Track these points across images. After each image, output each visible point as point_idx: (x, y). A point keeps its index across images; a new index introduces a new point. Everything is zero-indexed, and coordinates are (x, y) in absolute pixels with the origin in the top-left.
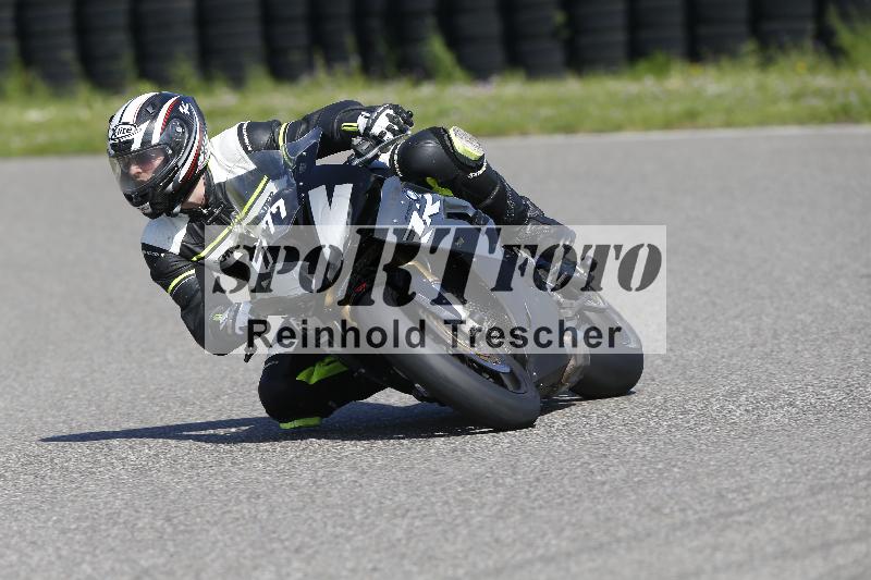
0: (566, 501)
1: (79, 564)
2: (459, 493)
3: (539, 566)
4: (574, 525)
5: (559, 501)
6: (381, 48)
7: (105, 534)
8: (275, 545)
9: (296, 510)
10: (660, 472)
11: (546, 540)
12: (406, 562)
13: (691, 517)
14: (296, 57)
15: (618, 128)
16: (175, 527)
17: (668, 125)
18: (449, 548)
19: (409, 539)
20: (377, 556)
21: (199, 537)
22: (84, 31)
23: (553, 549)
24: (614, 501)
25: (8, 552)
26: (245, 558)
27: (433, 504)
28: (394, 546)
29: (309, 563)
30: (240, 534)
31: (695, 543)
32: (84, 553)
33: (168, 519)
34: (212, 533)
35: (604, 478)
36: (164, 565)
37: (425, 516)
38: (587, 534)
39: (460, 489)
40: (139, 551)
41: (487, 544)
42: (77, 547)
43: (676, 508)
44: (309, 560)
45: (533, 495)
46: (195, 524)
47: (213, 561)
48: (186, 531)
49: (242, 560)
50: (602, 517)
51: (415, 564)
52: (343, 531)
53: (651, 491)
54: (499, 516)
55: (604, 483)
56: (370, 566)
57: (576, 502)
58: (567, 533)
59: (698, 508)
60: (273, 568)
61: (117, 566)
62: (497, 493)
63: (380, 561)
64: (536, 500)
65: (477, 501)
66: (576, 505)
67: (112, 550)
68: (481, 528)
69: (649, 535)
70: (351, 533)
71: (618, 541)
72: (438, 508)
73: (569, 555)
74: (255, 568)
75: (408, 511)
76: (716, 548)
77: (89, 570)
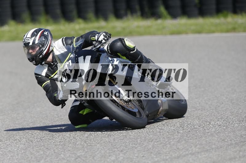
0: (198, 138)
1: (60, 154)
2: (167, 135)
3: (190, 156)
4: (200, 144)
5: (195, 137)
6: (146, 9)
7: (67, 146)
8: (115, 150)
9: (122, 139)
10: (225, 129)
11: (192, 148)
12: (152, 154)
13: (233, 142)
14: (122, 12)
15: (213, 32)
16: (87, 144)
17: (228, 31)
18: (164, 151)
19: (153, 148)
20: (144, 153)
21: (94, 147)
22: (63, 5)
23: (194, 151)
24: (211, 137)
25: (40, 151)
26: (107, 153)
27: (160, 138)
28: (149, 150)
29: (125, 155)
30: (105, 146)
31: (235, 150)
32: (62, 151)
33: (85, 142)
34: (97, 146)
35: (208, 131)
36: (84, 155)
37: (158, 141)
38: (203, 147)
39: (168, 134)
40: (77, 151)
41: (175, 149)
42: (59, 150)
43: (229, 140)
44: (125, 154)
45: (188, 136)
46: (93, 143)
47: (98, 154)
48: (90, 145)
49: (106, 154)
50: (208, 142)
51: (155, 155)
52: (135, 145)
53: (222, 135)
54: (178, 142)
55: (208, 133)
56: (142, 156)
57: (200, 138)
58: (198, 147)
59: (235, 139)
60: (115, 156)
61: (71, 155)
62: (178, 135)
63: (145, 154)
64: (189, 137)
65: (172, 137)
66: (200, 139)
67: (69, 150)
68: (173, 145)
69: (221, 147)
70: (137, 146)
71: (212, 149)
72: (161, 139)
73: (198, 153)
74: (110, 156)
75: (153, 140)
76: (240, 151)
77: (63, 156)
